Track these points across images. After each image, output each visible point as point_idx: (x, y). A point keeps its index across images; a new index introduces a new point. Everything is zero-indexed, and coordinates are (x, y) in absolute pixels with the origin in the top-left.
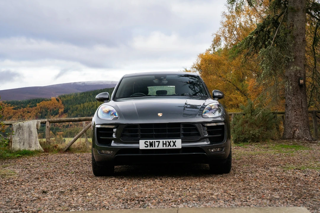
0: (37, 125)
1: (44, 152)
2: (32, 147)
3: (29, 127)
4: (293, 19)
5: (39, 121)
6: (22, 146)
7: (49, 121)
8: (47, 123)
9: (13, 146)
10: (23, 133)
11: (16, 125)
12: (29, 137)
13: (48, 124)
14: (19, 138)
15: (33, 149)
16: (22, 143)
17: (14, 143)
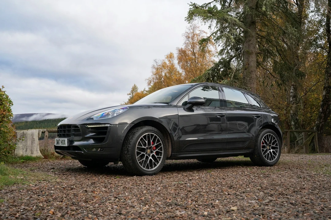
0: (39, 134)
1: (44, 158)
2: (34, 153)
3: (32, 135)
4: (248, 60)
5: (40, 130)
6: (25, 153)
7: (48, 131)
8: (45, 133)
9: (16, 152)
10: (26, 141)
11: (20, 133)
12: (32, 144)
13: (47, 134)
14: (22, 145)
15: (34, 155)
16: (25, 150)
17: (17, 149)
